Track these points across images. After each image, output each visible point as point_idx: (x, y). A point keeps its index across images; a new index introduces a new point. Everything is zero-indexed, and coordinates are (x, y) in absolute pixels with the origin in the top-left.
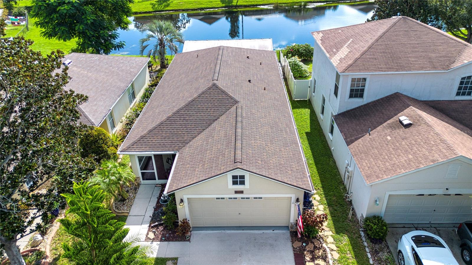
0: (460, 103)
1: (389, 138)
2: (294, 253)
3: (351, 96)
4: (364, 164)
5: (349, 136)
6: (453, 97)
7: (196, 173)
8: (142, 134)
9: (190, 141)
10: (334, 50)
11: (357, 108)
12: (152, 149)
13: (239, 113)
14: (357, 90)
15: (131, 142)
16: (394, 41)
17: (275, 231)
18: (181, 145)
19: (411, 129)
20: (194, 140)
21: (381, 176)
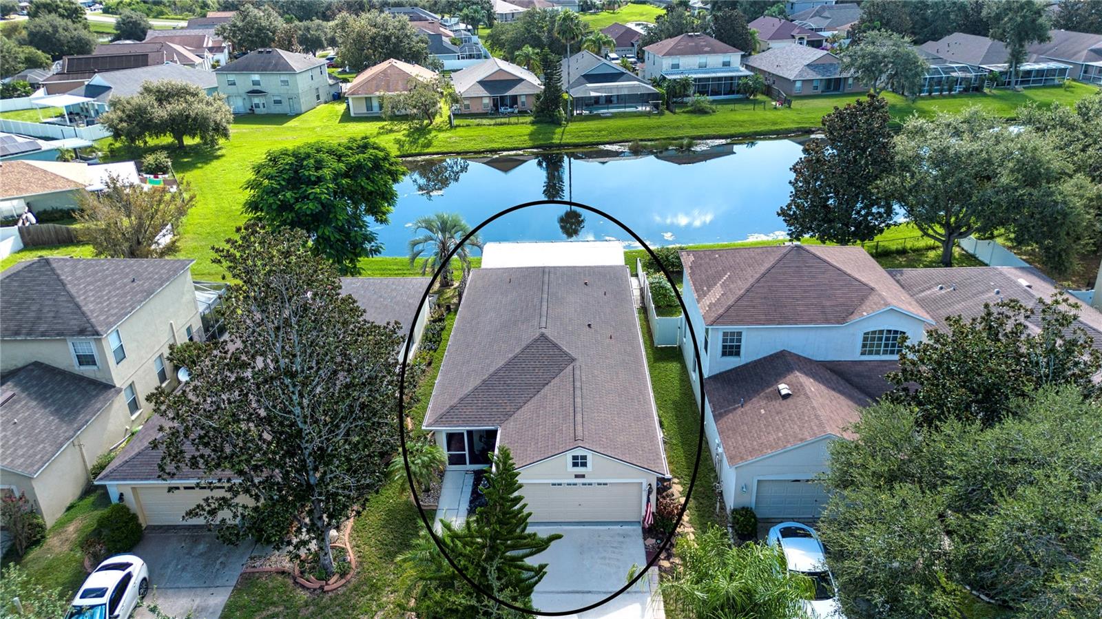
0: (867, 365)
1: (763, 411)
2: (646, 552)
3: (724, 354)
4: (730, 443)
5: (718, 407)
6: (857, 357)
7: (528, 452)
8: (452, 403)
9: (514, 412)
10: (705, 288)
11: (733, 369)
12: (465, 423)
13: (577, 377)
14: (731, 347)
15: (438, 414)
16: (780, 281)
17: (624, 527)
18: (502, 418)
19: (789, 400)
20: (519, 412)
21: (745, 457)
